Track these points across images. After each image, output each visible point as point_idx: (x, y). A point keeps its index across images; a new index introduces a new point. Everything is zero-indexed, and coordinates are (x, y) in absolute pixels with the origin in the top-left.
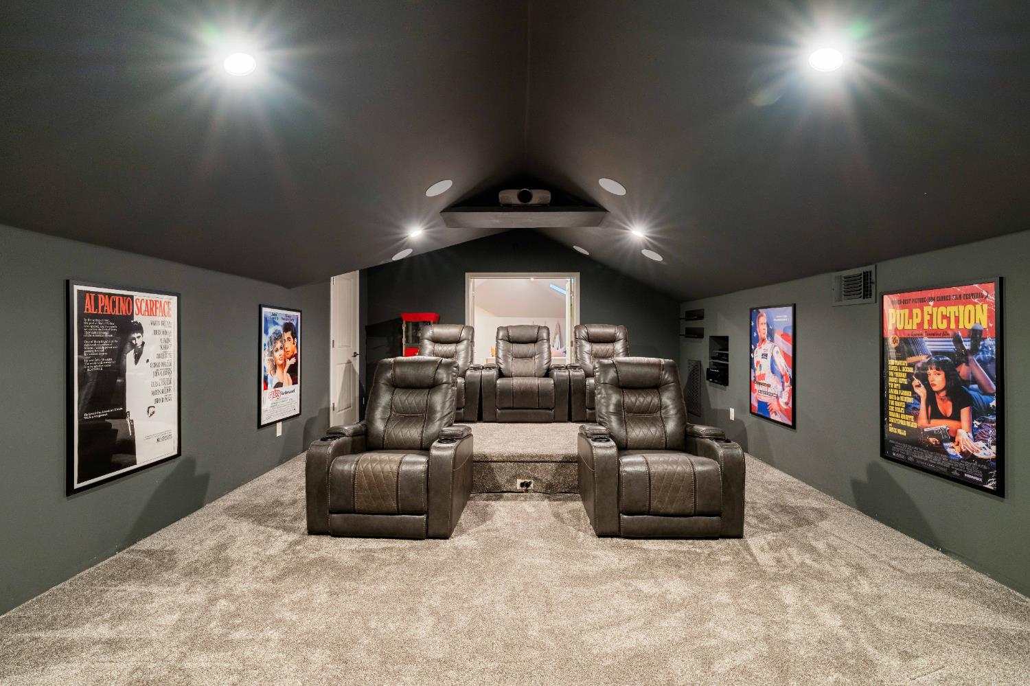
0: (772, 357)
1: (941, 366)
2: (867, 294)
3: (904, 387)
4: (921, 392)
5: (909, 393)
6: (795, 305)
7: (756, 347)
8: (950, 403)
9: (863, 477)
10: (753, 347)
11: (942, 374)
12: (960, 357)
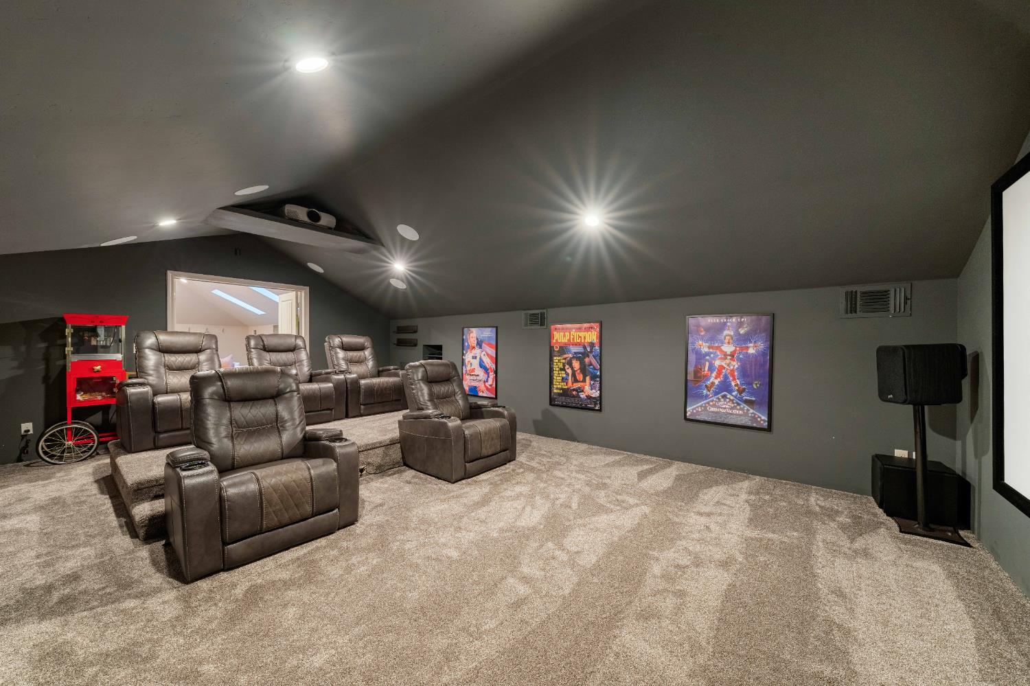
0: (480, 358)
1: (578, 359)
2: (542, 324)
3: (561, 370)
4: (569, 371)
5: (563, 372)
6: (497, 328)
7: (467, 352)
8: (581, 375)
9: (539, 417)
10: (464, 352)
11: (578, 362)
12: (585, 354)
